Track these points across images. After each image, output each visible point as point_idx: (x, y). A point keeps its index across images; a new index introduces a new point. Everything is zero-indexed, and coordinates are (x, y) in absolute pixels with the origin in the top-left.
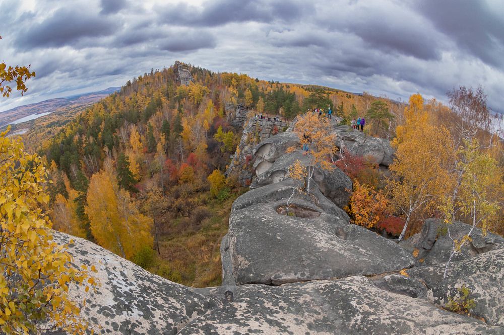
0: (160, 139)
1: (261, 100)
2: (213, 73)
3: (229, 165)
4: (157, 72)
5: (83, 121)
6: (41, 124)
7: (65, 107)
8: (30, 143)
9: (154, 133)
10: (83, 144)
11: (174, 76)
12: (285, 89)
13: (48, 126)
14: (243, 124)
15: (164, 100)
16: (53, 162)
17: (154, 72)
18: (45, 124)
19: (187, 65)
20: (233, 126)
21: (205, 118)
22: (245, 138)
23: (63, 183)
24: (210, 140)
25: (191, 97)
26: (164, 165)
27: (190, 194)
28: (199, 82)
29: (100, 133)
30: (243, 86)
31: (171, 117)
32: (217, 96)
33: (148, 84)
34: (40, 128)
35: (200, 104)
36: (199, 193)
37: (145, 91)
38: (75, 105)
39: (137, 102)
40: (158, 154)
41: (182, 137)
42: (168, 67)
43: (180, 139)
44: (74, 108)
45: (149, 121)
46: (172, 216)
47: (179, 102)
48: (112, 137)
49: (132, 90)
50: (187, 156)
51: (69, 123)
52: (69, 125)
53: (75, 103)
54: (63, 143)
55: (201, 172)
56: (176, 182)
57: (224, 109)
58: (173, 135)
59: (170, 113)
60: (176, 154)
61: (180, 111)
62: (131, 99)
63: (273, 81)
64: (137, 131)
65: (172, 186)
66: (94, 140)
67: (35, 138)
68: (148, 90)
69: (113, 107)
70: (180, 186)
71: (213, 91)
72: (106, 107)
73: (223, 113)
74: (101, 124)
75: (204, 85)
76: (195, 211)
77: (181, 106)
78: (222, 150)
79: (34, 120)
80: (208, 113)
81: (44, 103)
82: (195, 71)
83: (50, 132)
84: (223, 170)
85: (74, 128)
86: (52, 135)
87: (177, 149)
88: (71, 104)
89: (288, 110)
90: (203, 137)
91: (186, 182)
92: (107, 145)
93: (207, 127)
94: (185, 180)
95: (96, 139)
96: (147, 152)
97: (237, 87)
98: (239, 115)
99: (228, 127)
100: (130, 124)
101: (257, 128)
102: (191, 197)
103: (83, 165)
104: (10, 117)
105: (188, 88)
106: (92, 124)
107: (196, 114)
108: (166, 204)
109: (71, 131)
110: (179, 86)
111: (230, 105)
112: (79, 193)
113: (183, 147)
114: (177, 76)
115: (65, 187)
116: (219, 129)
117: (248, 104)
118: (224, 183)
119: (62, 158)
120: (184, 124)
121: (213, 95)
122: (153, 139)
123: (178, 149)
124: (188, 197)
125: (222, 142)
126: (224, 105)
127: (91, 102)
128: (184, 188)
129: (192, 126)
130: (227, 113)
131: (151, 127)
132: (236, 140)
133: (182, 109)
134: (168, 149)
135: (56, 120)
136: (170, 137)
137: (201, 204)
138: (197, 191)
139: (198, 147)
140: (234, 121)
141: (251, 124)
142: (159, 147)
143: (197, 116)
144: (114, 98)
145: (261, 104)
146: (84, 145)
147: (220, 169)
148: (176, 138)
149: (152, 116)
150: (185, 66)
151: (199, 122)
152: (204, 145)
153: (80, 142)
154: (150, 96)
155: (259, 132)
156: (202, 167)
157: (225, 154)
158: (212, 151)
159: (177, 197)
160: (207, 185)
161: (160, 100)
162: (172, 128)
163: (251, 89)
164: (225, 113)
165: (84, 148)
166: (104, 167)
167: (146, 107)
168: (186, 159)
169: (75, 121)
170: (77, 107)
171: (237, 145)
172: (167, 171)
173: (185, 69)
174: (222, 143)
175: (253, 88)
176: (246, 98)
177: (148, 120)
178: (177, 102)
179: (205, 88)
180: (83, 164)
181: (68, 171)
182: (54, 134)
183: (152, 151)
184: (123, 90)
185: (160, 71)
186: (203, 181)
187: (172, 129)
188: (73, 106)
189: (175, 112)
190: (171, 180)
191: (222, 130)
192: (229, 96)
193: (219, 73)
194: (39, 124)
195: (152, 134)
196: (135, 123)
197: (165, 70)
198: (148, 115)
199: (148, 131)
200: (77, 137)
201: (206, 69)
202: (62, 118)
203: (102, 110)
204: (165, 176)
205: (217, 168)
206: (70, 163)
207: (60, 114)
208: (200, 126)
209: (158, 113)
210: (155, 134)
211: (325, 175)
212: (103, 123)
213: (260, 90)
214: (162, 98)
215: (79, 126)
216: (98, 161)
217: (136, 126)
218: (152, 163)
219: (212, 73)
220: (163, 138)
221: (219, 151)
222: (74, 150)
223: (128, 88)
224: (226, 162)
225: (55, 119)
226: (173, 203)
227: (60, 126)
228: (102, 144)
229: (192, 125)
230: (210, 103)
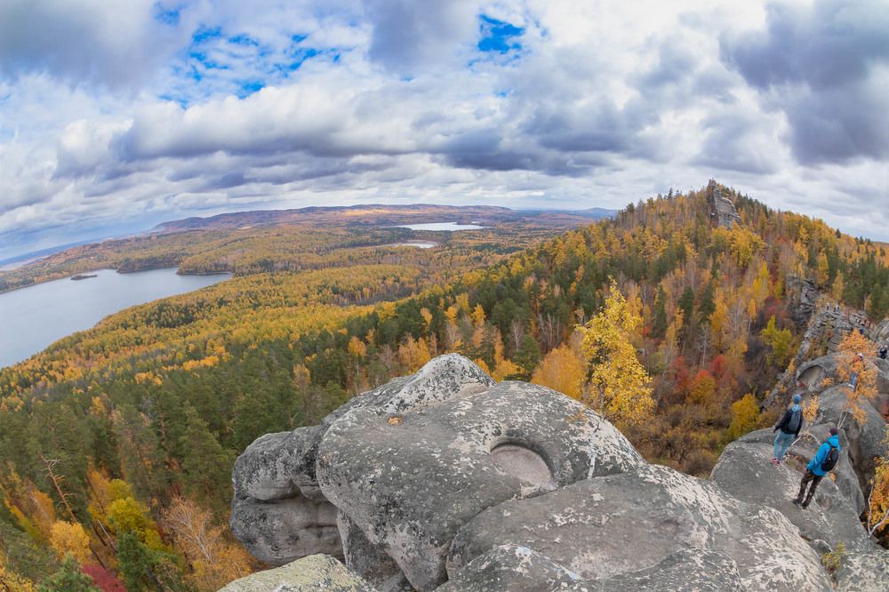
0: (674, 319)
1: (840, 276)
2: (771, 211)
3: (771, 391)
4: (679, 195)
5: (546, 256)
6: (464, 241)
7: (513, 224)
8: (437, 265)
9: (666, 305)
10: (540, 293)
11: (707, 208)
12: (877, 258)
13: (476, 248)
14: (809, 317)
15: (689, 249)
16: (479, 310)
17: (674, 194)
18: (472, 243)
19: (728, 189)
20: (793, 319)
21: (751, 296)
22: (806, 346)
23: (492, 345)
24: (753, 338)
25: (733, 251)
26: (670, 365)
27: (697, 425)
28: (748, 224)
29: (574, 284)
30: (816, 244)
31: (698, 282)
32: (776, 256)
33: (663, 215)
34: (460, 248)
35: (747, 267)
36: (711, 427)
37: (658, 226)
38: (532, 226)
39: (644, 244)
40: (667, 344)
41: (710, 322)
42: (697, 189)
43: (707, 325)
44: (530, 229)
45: (662, 283)
46: (654, 452)
47: (714, 258)
48: (594, 296)
49: (636, 221)
50: (712, 359)
51: (519, 252)
52: (520, 256)
53: (531, 221)
54: (503, 283)
55: (726, 392)
56: (681, 399)
57: (784, 283)
58: (696, 315)
59: (698, 275)
60: (695, 350)
61: (714, 273)
62: (634, 236)
63: (861, 238)
64: (639, 294)
65: (673, 403)
66: (561, 293)
67: (448, 261)
68: (663, 225)
69: (602, 245)
70: (686, 407)
71: (771, 246)
72: (588, 242)
73: (781, 291)
74: (577, 269)
75: (755, 232)
76: (692, 456)
77: (716, 266)
78: (768, 361)
79: (450, 232)
80: (758, 287)
81: (472, 210)
82: (744, 203)
83: (479, 259)
84: (760, 397)
85: (527, 263)
86: (481, 264)
87: (699, 341)
88: (524, 222)
89: (875, 304)
90: (744, 330)
91: (697, 402)
92: (584, 307)
93: (754, 314)
94: (696, 399)
95: (565, 292)
96: (647, 335)
97: (808, 243)
98: (804, 300)
99: (785, 319)
100: (628, 281)
101: (827, 330)
102: (695, 430)
103: (533, 328)
104: (402, 217)
105: (731, 234)
106: (561, 264)
107: (738, 286)
108: (653, 429)
109: (521, 267)
110: (715, 227)
111: (793, 278)
112: (518, 370)
113: (708, 340)
114: (713, 209)
115: (494, 352)
116: (771, 323)
117: (821, 281)
118: (755, 420)
119: (498, 307)
120: (718, 302)
121: (770, 253)
122: (662, 315)
123: (701, 342)
124: (692, 428)
125: (771, 346)
126: (785, 277)
127: (562, 225)
128: (690, 413)
129: (730, 306)
130: (789, 293)
131: (662, 294)
132: (793, 346)
133: (718, 271)
134: (682, 338)
135: (494, 242)
136: (691, 320)
137: (707, 446)
138: (709, 424)
139: (732, 346)
140: (797, 310)
141: (819, 322)
142: (671, 332)
143: (740, 289)
144: (604, 229)
145: (839, 284)
146: (543, 296)
147: (756, 395)
148: (700, 323)
149: (668, 275)
150: (726, 192)
151: (742, 302)
152: (742, 346)
153: (535, 290)
154: (666, 237)
155: (829, 339)
156: (731, 384)
157: (771, 368)
158: (752, 359)
159: (675, 424)
160: (727, 416)
161: (684, 249)
162: (696, 304)
163: (827, 252)
164: (784, 293)
165: (540, 301)
166: (571, 342)
167: (658, 256)
168: (709, 364)
169: (530, 253)
170: (535, 229)
171: (791, 356)
172: (673, 377)
173: (725, 196)
174: (770, 348)
175: (831, 249)
176: (820, 268)
177: (660, 281)
178: (711, 257)
179: (756, 237)
180: (534, 326)
181: (505, 329)
182: (486, 263)
183: (657, 336)
184: (620, 217)
185: (683, 195)
186: (724, 408)
187: (698, 304)
188: (527, 227)
189: (707, 274)
190: (675, 392)
191: (776, 323)
192: (794, 258)
193: (779, 211)
194: (460, 241)
195: (663, 307)
196: (637, 281)
197: (692, 194)
198: (661, 273)
199: (657, 300)
200: (530, 280)
201: (760, 201)
202: (506, 242)
203: (582, 246)
204: (667, 384)
205: (751, 392)
206: (512, 318)
207: (501, 233)
208: (743, 309)
209: (677, 271)
210: (670, 308)
211: (863, 431)
212: (581, 269)
213: (842, 256)
214: (686, 246)
215: (538, 263)
216: (561, 328)
217: (638, 285)
218: (652, 356)
219: (768, 210)
220: (680, 317)
221: (763, 362)
222: (524, 301)
223: (630, 217)
224: (768, 385)
225: (492, 239)
226: (664, 431)
227: (500, 253)
228: (574, 303)
229: (731, 304)
230: (764, 269)
